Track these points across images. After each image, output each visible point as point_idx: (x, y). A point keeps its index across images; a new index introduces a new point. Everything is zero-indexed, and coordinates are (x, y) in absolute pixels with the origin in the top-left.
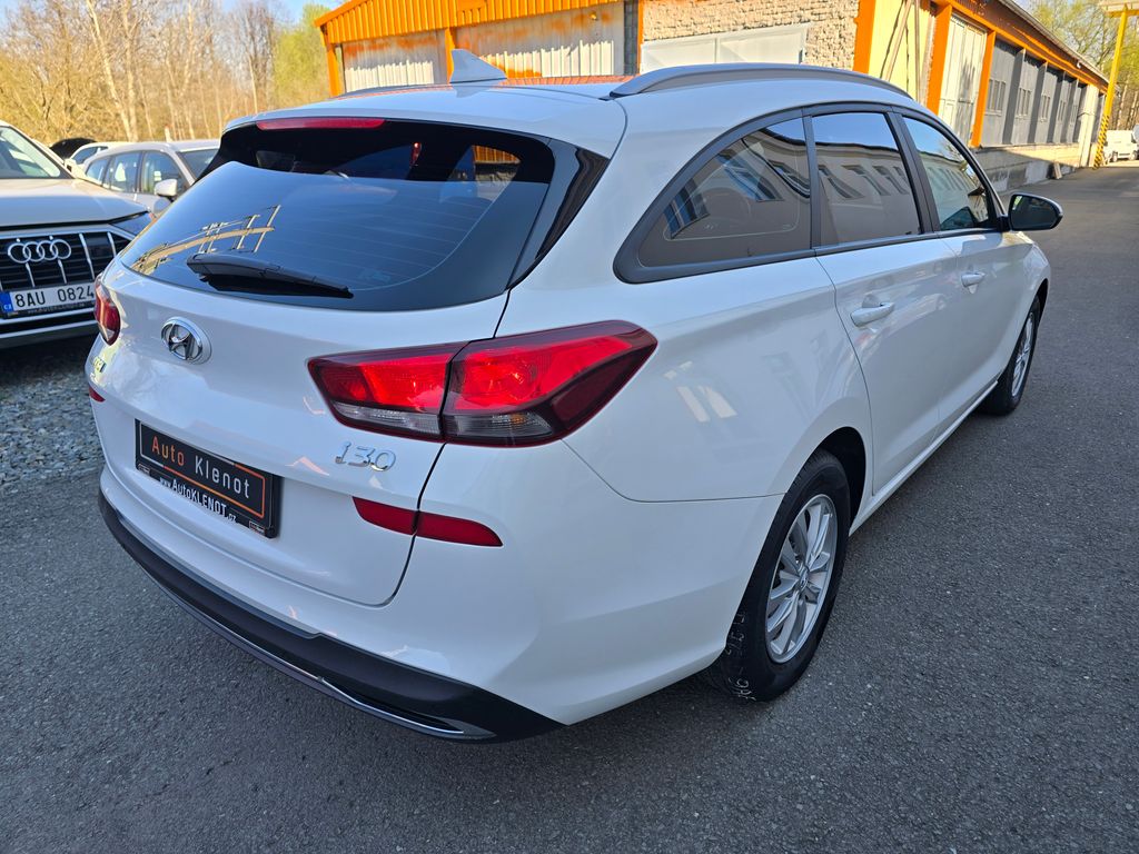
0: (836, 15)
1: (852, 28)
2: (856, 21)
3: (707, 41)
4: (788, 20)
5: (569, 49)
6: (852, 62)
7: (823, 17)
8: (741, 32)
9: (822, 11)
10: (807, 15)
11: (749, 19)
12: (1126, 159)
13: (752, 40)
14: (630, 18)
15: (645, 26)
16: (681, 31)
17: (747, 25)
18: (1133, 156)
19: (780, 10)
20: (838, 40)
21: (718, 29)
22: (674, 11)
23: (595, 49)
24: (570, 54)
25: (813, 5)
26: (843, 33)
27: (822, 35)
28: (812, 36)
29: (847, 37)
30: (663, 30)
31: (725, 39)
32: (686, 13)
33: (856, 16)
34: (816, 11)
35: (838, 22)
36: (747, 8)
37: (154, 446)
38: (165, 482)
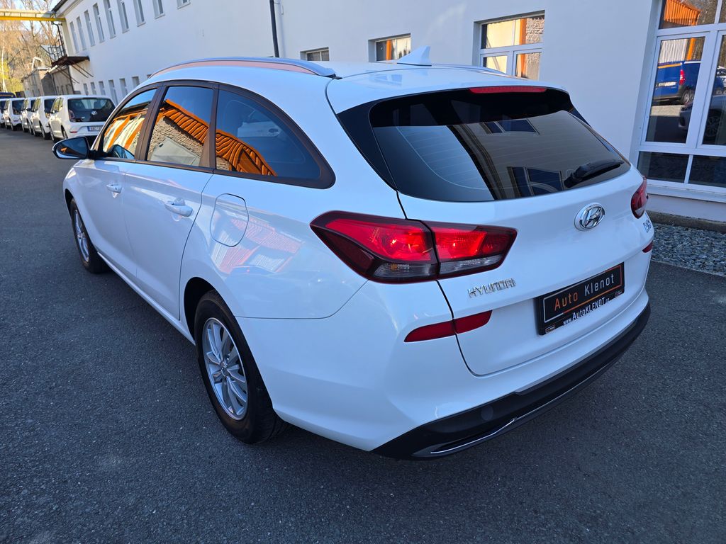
37: (556, 306)
38: (567, 321)
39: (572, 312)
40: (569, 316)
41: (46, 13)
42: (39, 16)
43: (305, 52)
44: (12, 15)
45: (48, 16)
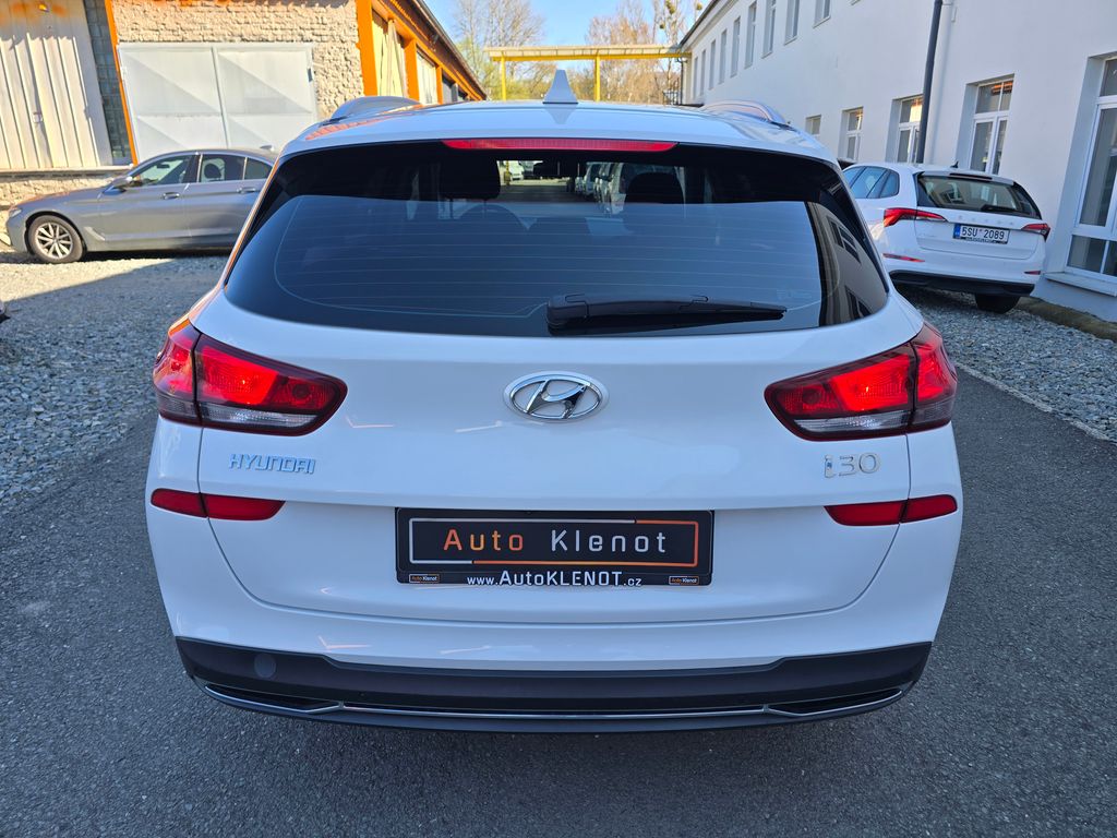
0: (337, 39)
1: (356, 53)
2: (358, 46)
3: (203, 49)
4: (290, 38)
5: (10, 42)
6: (362, 84)
7: (325, 38)
8: (238, 43)
9: (322, 32)
10: (308, 35)
11: (247, 31)
12: (518, 179)
13: (253, 53)
14: (93, 15)
15: (117, 24)
16: (166, 35)
17: (245, 37)
18: (521, 176)
19: (278, 26)
20: (344, 62)
21: (211, 38)
22: (155, 13)
23: (51, 46)
24: (13, 47)
25: (313, 26)
26: (349, 57)
27: (327, 56)
28: (317, 56)
29: (353, 60)
30: (142, 32)
31: (223, 49)
32: (169, 15)
33: (357, 41)
34: (316, 32)
35: (341, 45)
36: (242, 20)
37: (448, 542)
38: (481, 581)
39: (502, 568)
40: (494, 574)
41: (671, 48)
42: (663, 52)
43: (976, 84)
44: (633, 52)
45: (673, 51)
